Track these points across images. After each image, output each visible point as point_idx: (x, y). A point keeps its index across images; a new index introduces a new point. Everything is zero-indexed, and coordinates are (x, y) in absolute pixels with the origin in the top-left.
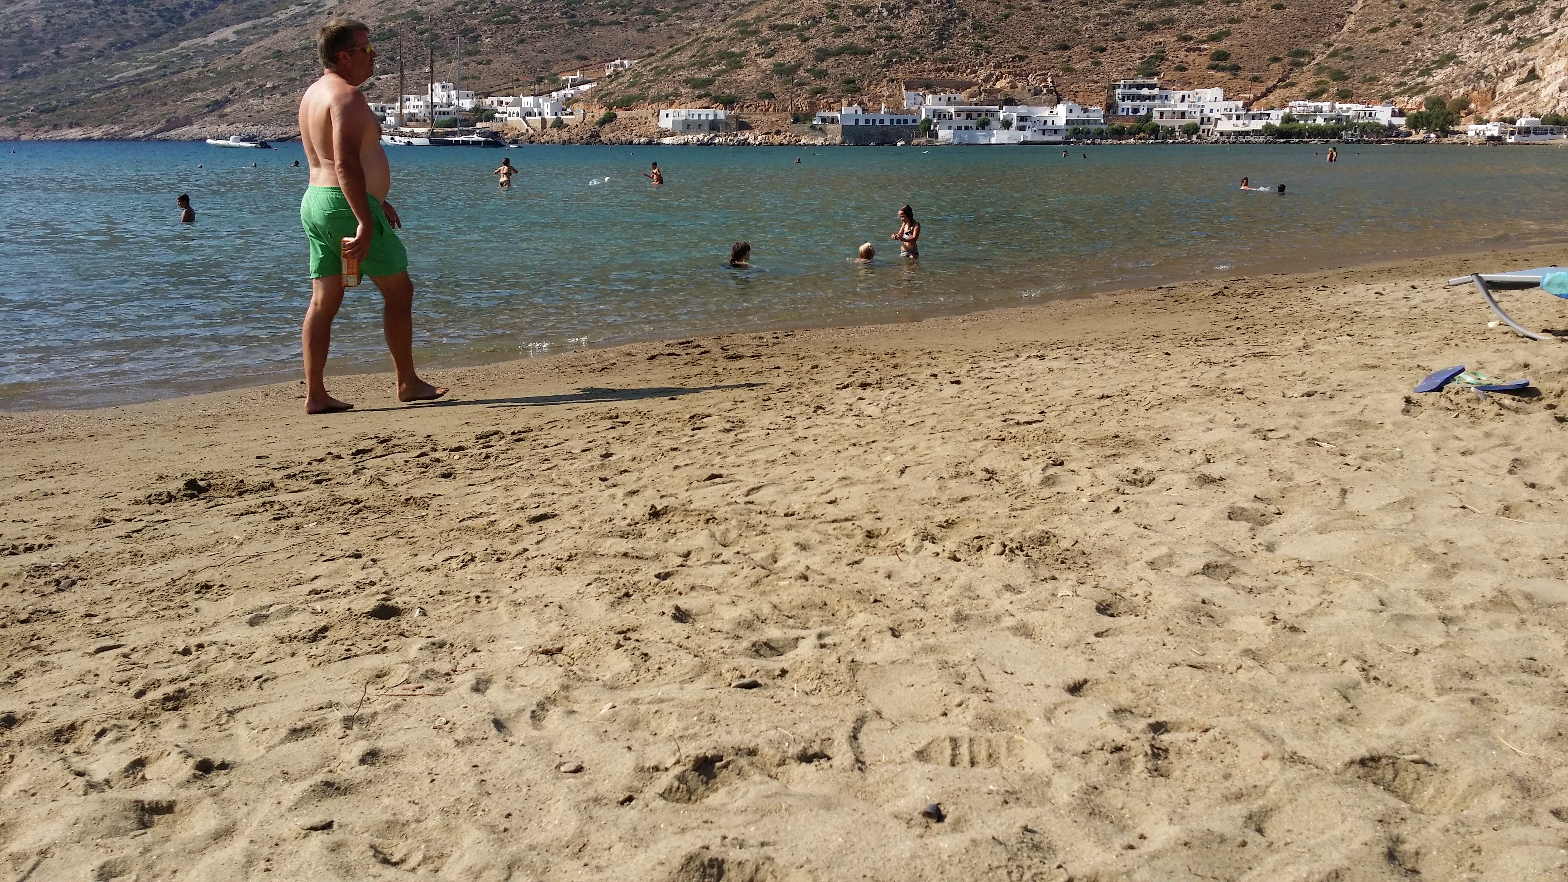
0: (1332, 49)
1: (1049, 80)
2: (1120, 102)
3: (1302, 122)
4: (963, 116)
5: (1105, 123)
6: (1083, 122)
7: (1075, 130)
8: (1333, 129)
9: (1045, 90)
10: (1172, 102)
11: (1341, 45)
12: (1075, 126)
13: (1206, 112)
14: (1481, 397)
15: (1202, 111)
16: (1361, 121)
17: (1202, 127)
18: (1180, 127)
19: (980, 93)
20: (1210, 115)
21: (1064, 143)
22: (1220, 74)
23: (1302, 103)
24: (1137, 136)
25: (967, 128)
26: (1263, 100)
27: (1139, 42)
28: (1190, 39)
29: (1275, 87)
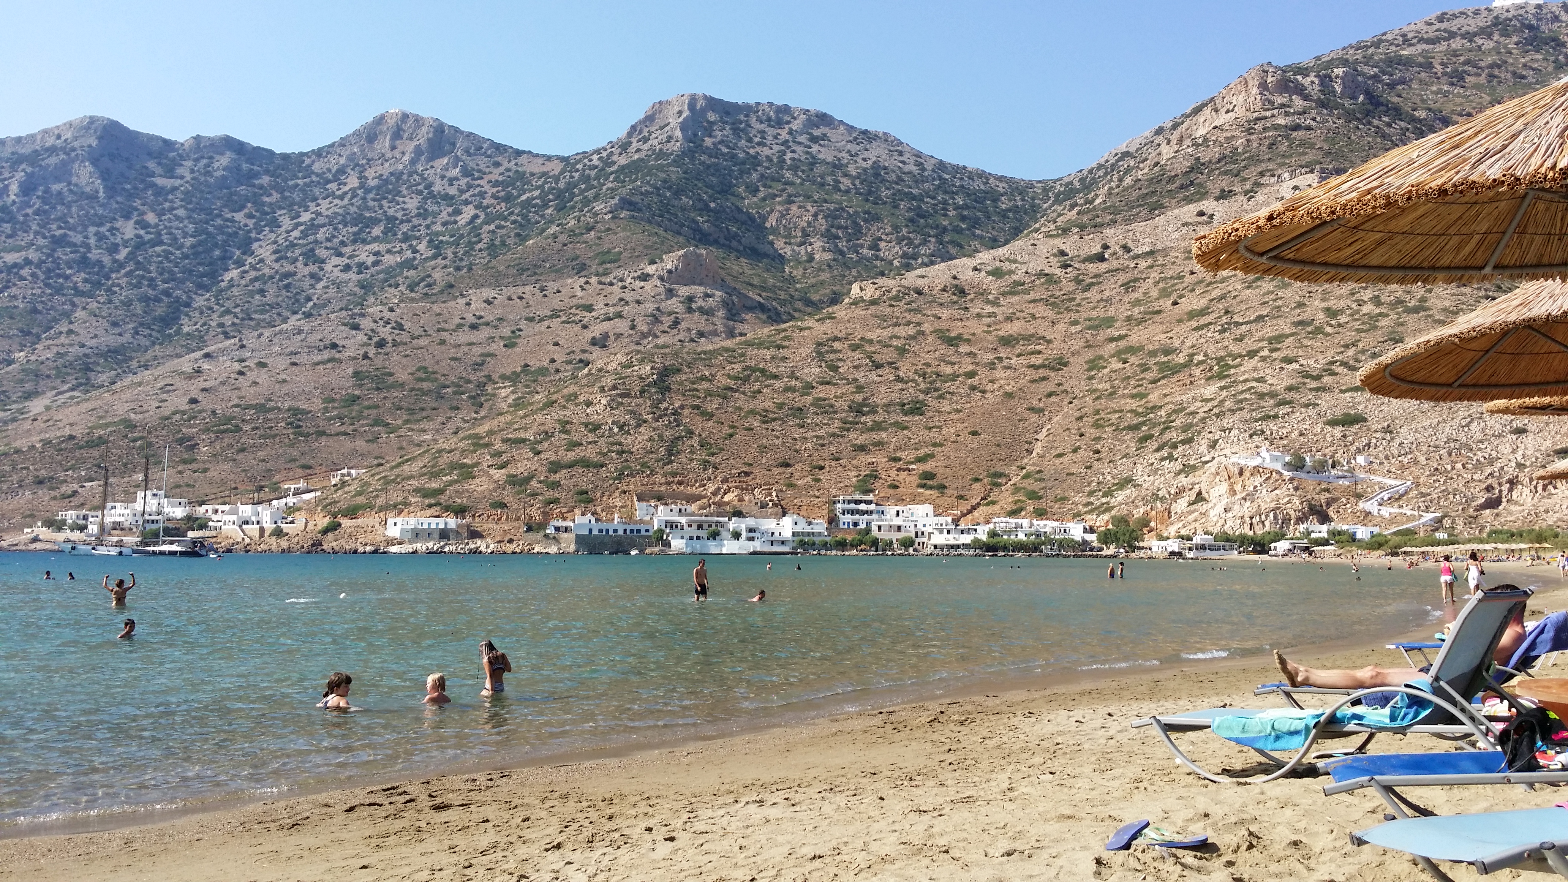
0: (1024, 471)
1: (774, 494)
2: (841, 516)
3: (1006, 537)
4: (695, 526)
5: (828, 535)
6: (808, 534)
7: (801, 541)
8: (1034, 543)
9: (771, 504)
10: (888, 517)
11: (1032, 468)
12: (801, 538)
13: (920, 526)
14: (1166, 855)
15: (916, 526)
16: (1057, 537)
17: (918, 540)
18: (897, 540)
19: (709, 506)
20: (924, 529)
21: (792, 553)
22: (928, 492)
23: (1004, 519)
24: (859, 548)
25: (698, 538)
26: (970, 517)
27: (854, 462)
28: (900, 460)
29: (978, 504)
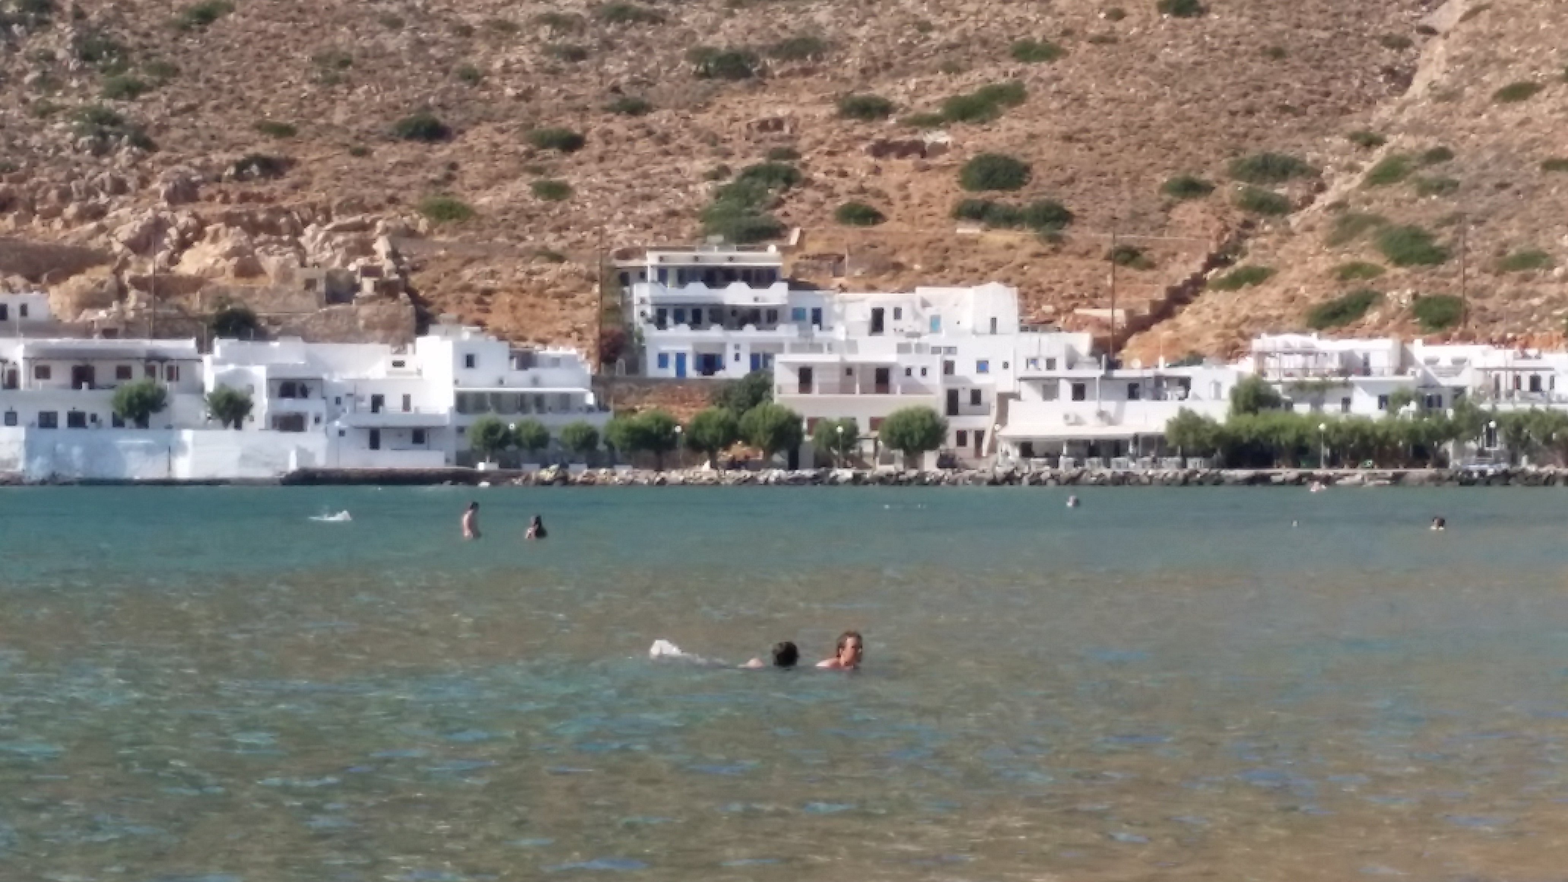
0: (1379, 154)
1: (382, 246)
2: (651, 332)
3: (1302, 409)
4: (61, 374)
5: (601, 407)
6: (521, 403)
7: (492, 430)
8: (1413, 433)
9: (368, 285)
10: (839, 333)
11: (1409, 142)
12: (491, 416)
13: (965, 369)
15: (948, 368)
16: (1505, 407)
17: (955, 424)
18: (875, 423)
19: (121, 293)
20: (979, 381)
21: (456, 478)
22: (999, 237)
23: (1296, 340)
24: (724, 456)
25: (76, 420)
26: (1162, 332)
27: (703, 120)
28: (884, 109)
29: (1197, 284)
